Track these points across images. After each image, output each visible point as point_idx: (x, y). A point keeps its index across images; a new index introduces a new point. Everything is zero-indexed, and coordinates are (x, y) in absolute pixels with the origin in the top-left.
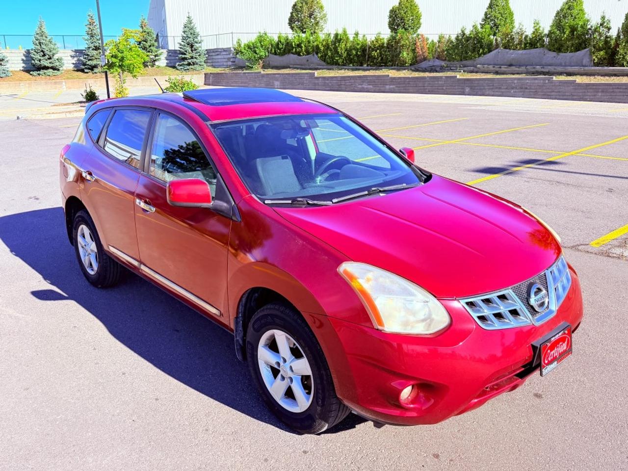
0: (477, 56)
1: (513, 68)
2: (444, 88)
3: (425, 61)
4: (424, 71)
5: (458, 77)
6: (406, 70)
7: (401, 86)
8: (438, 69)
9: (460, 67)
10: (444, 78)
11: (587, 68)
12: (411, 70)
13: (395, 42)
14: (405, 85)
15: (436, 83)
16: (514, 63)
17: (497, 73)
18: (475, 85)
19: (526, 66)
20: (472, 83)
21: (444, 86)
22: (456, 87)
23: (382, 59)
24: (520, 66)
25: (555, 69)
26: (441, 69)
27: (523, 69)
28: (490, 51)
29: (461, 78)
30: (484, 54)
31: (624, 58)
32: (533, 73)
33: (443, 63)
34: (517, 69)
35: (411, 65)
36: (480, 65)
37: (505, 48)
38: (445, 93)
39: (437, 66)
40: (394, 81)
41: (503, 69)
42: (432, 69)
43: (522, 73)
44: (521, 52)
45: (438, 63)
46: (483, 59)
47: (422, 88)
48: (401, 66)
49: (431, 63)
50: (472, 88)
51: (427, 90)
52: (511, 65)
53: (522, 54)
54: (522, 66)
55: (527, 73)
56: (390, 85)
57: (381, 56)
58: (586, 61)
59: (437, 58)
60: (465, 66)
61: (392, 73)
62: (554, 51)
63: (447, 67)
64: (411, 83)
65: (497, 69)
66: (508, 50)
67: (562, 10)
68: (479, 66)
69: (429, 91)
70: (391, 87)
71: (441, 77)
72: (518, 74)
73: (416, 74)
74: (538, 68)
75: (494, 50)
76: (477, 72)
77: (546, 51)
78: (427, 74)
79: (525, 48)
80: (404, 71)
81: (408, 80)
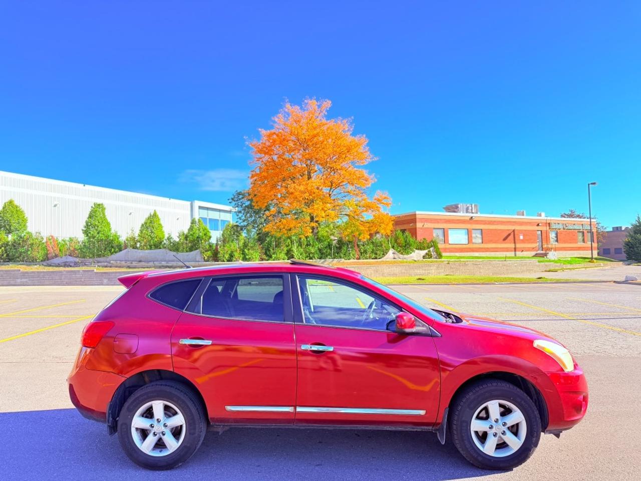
0: (109, 254)
1: (143, 263)
2: (83, 280)
3: (57, 258)
4: (59, 265)
5: (95, 271)
6: (38, 266)
7: (35, 279)
8: (72, 265)
9: (95, 263)
10: (81, 271)
11: (199, 263)
12: (43, 265)
13: (23, 241)
14: (39, 279)
15: (73, 276)
16: (142, 260)
17: (129, 267)
18: (112, 277)
19: (154, 262)
20: (109, 275)
21: (82, 279)
22: (95, 279)
23: (8, 255)
24: (149, 262)
25: (177, 264)
26: (75, 264)
27: (151, 264)
28: (120, 250)
29: (97, 271)
30: (116, 253)
31: (224, 256)
32: (160, 267)
33: (77, 260)
34: (146, 264)
35: (42, 261)
36: (113, 260)
37: (133, 248)
38: (84, 284)
39: (71, 262)
40: (26, 275)
41: (134, 264)
42: (66, 265)
43: (151, 267)
44: (147, 251)
45: (71, 259)
46: (115, 256)
47: (59, 280)
48: (32, 261)
49: (64, 259)
50: (109, 279)
51: (65, 283)
52: (140, 261)
53: (149, 253)
54: (150, 262)
55: (155, 267)
56: (21, 278)
57: (6, 252)
58: (198, 258)
59: (69, 255)
60: (98, 262)
61: (23, 268)
62: (174, 251)
63: (82, 263)
64: (46, 276)
65: (129, 265)
66: (136, 250)
67: (146, 223)
68: (112, 262)
69: (66, 283)
70: (23, 280)
71: (79, 271)
72: (147, 267)
73: (51, 269)
74: (164, 263)
75: (123, 250)
76: (111, 267)
77: (168, 251)
78: (62, 269)
79: (151, 249)
80: (36, 266)
81: (42, 274)
